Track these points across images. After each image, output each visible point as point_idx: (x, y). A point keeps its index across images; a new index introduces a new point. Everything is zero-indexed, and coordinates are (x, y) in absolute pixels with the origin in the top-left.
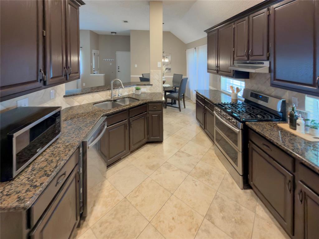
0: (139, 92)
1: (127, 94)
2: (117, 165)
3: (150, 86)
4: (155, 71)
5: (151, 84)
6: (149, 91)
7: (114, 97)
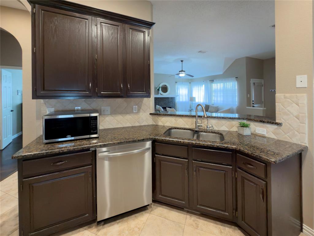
0: (246, 132)
1: (227, 129)
2: (172, 211)
3: (275, 127)
4: (287, 95)
5: (277, 121)
6: (273, 136)
7: (199, 127)
